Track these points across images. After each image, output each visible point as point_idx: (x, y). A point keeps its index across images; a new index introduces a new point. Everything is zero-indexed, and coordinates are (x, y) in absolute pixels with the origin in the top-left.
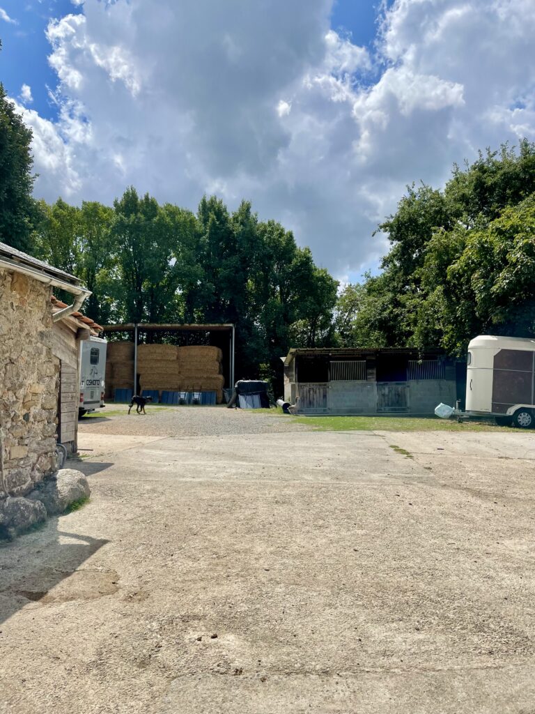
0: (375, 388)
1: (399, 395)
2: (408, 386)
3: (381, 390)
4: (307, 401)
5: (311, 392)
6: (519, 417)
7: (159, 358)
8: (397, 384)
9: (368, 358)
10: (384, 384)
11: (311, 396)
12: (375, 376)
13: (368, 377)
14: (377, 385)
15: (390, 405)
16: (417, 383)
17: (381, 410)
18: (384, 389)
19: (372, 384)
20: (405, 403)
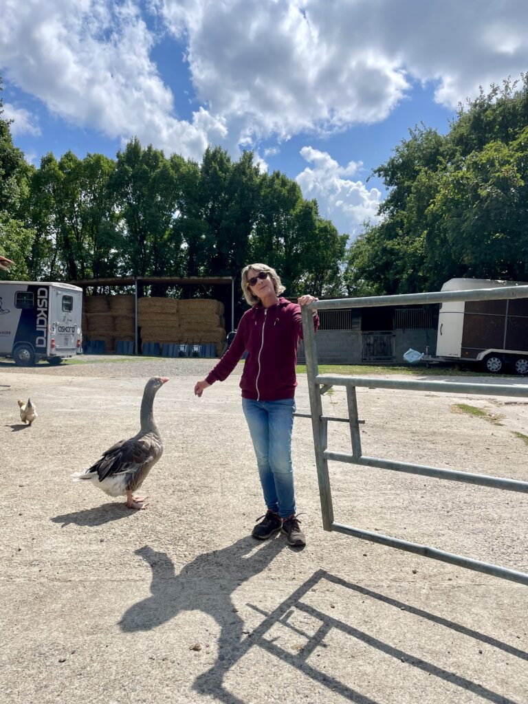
0: (361, 338)
1: (384, 345)
2: (394, 336)
3: (366, 339)
6: (489, 362)
7: (159, 311)
8: (382, 333)
10: (369, 334)
12: (360, 325)
13: (353, 326)
14: (362, 334)
15: (375, 354)
16: (404, 333)
17: (365, 359)
18: (370, 338)
19: (357, 334)
20: (391, 352)
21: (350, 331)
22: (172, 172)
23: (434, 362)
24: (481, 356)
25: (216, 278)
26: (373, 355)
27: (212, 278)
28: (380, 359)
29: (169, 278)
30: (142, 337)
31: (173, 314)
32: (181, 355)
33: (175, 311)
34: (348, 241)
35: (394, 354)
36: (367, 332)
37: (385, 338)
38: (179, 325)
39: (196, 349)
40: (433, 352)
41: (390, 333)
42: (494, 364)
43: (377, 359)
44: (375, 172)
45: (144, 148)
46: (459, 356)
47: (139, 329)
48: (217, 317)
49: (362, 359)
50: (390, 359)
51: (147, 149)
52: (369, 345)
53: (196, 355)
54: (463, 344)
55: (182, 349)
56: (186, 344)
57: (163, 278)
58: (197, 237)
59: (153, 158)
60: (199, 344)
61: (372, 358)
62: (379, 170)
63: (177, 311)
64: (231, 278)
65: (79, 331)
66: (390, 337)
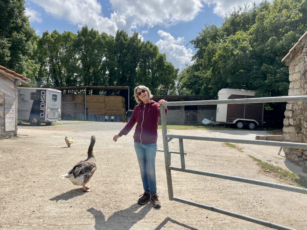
0: (184, 114)
1: (194, 116)
3: (186, 114)
6: (238, 124)
7: (96, 101)
8: (194, 111)
9: (181, 100)
10: (188, 112)
12: (184, 108)
13: (181, 108)
14: (185, 112)
16: (202, 111)
17: (186, 123)
18: (188, 114)
20: (197, 120)
21: (179, 110)
22: (102, 40)
23: (215, 124)
24: (235, 122)
25: (121, 87)
26: (189, 121)
27: (120, 87)
28: (192, 123)
29: (100, 87)
30: (88, 112)
31: (102, 102)
32: (106, 121)
33: (103, 101)
34: (179, 71)
35: (198, 120)
36: (187, 111)
37: (195, 114)
38: (105, 107)
39: (112, 118)
40: (214, 120)
41: (197, 111)
42: (240, 125)
43: (191, 123)
44: (190, 42)
45: (89, 29)
46: (226, 121)
47: (87, 109)
48: (122, 104)
49: (185, 123)
50: (196, 122)
51: (91, 30)
52: (188, 116)
53: (112, 121)
54: (227, 117)
55: (106, 118)
56: (108, 115)
57: (98, 87)
58: (113, 69)
59: (93, 34)
60: (114, 115)
62: (192, 42)
63: (104, 101)
64: (128, 87)
65: (60, 110)
66: (197, 113)
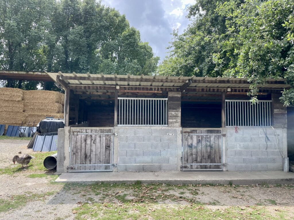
0: (180, 137)
1: (211, 147)
2: (224, 135)
3: (187, 139)
4: (80, 155)
5: (88, 142)
8: (209, 132)
9: (170, 94)
10: (192, 132)
11: (88, 146)
12: (179, 120)
13: (170, 120)
14: (182, 132)
15: (199, 160)
16: (236, 131)
17: (185, 167)
18: (192, 138)
19: (175, 131)
20: (220, 158)
21: (165, 127)
26: (196, 161)
28: (206, 167)
31: (19, 101)
35: (224, 161)
36: (188, 129)
37: (212, 139)
38: (24, 111)
39: (35, 130)
41: (218, 132)
43: (202, 167)
49: (182, 167)
50: (218, 167)
52: (191, 146)
55: (23, 130)
61: (195, 165)
63: (23, 100)
66: (219, 137)
